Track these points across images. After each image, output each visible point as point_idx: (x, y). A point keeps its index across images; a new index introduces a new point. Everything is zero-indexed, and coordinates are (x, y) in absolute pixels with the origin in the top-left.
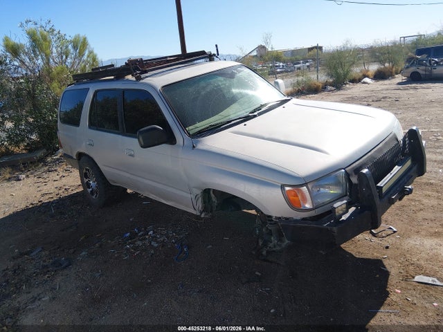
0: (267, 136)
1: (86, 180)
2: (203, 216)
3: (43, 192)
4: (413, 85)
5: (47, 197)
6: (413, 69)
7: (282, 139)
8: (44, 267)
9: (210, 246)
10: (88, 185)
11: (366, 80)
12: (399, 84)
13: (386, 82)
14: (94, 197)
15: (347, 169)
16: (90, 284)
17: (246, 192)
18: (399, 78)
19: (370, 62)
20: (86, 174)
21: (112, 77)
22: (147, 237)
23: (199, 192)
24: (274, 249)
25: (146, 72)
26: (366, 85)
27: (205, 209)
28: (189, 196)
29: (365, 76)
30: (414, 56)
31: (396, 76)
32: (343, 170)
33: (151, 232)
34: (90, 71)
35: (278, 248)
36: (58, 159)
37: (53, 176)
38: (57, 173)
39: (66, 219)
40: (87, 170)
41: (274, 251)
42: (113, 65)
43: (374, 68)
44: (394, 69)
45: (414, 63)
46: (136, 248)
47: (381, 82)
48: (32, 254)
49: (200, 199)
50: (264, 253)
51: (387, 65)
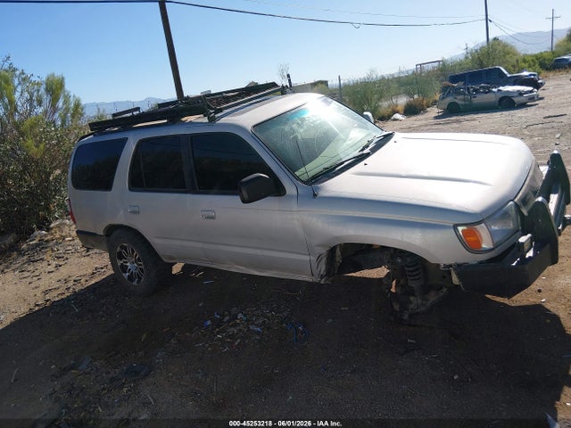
0: (404, 173)
1: (120, 263)
2: (322, 282)
3: (42, 288)
4: (454, 118)
5: (55, 293)
6: (449, 99)
7: (425, 175)
8: (112, 380)
9: (330, 320)
10: (124, 268)
11: (397, 116)
12: (436, 118)
13: (419, 117)
14: (135, 283)
15: (516, 200)
16: (197, 388)
17: (405, 240)
18: (434, 111)
19: (397, 95)
20: (120, 253)
21: (165, 121)
22: (238, 321)
23: (324, 251)
24: (418, 311)
25: (221, 110)
26: (398, 122)
27: (329, 272)
28: (307, 258)
29: (395, 112)
30: (450, 84)
31: (428, 109)
32: (511, 203)
33: (240, 316)
34: (111, 118)
35: (423, 309)
36: (37, 245)
37: (42, 266)
38: (45, 263)
39: (102, 316)
40: (122, 247)
41: (417, 313)
42: (138, 109)
43: (402, 101)
44: (425, 102)
45: (449, 92)
46: (232, 337)
47: (414, 118)
48: (80, 368)
49: (325, 259)
50: (406, 317)
51: (416, 96)
